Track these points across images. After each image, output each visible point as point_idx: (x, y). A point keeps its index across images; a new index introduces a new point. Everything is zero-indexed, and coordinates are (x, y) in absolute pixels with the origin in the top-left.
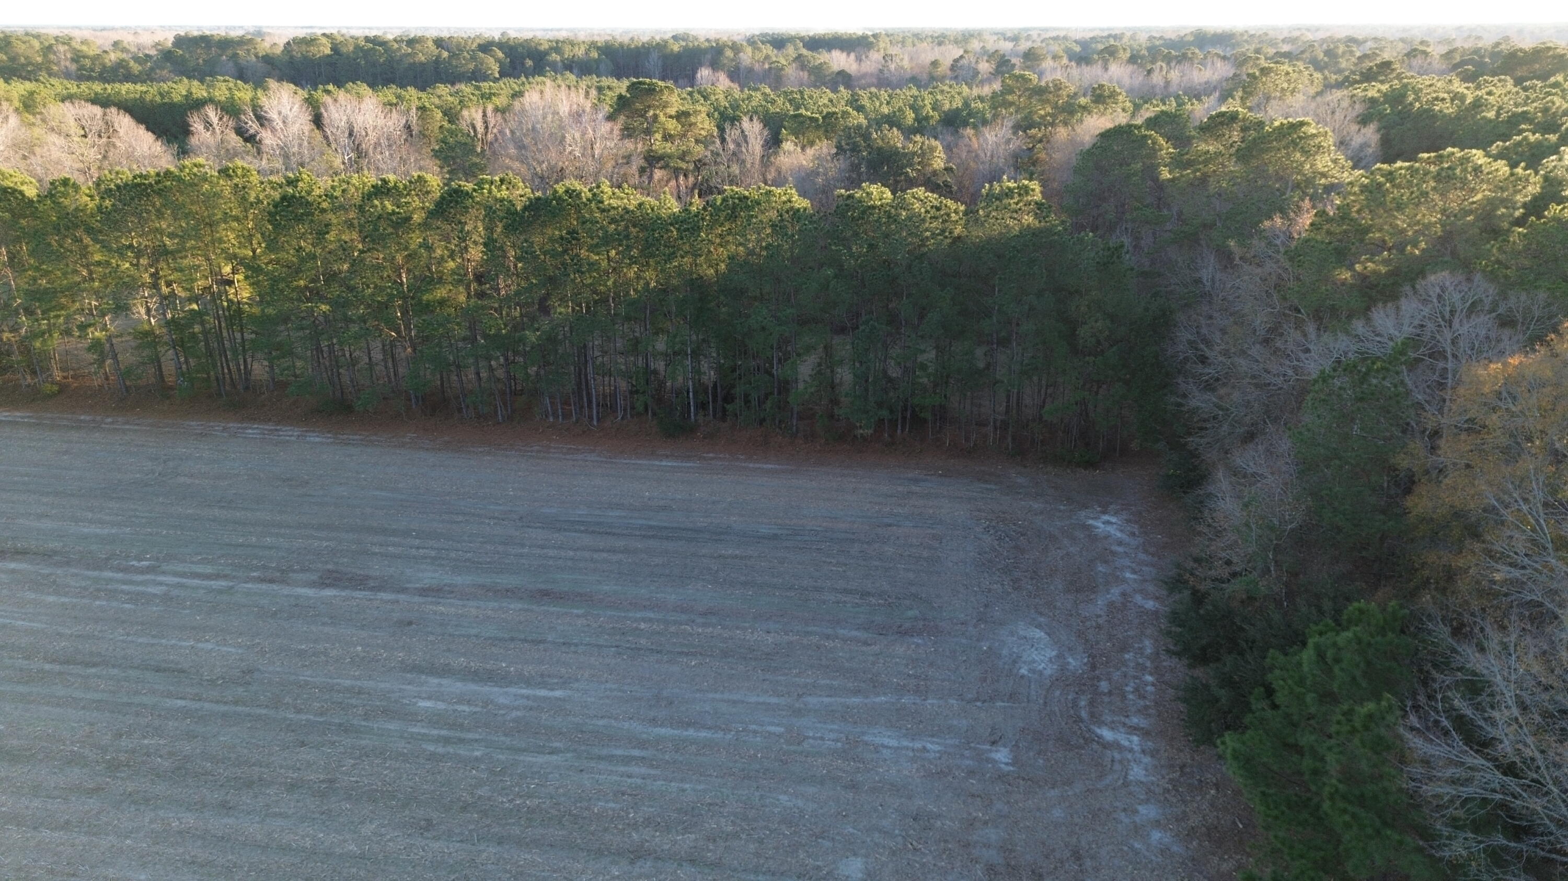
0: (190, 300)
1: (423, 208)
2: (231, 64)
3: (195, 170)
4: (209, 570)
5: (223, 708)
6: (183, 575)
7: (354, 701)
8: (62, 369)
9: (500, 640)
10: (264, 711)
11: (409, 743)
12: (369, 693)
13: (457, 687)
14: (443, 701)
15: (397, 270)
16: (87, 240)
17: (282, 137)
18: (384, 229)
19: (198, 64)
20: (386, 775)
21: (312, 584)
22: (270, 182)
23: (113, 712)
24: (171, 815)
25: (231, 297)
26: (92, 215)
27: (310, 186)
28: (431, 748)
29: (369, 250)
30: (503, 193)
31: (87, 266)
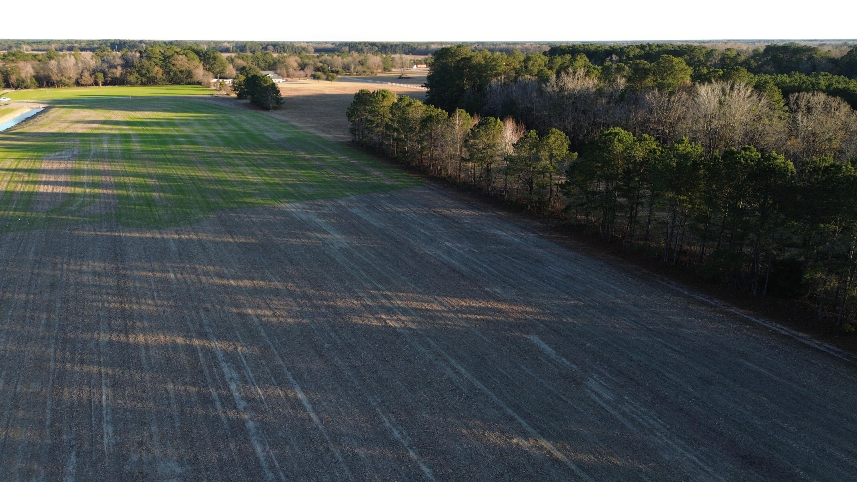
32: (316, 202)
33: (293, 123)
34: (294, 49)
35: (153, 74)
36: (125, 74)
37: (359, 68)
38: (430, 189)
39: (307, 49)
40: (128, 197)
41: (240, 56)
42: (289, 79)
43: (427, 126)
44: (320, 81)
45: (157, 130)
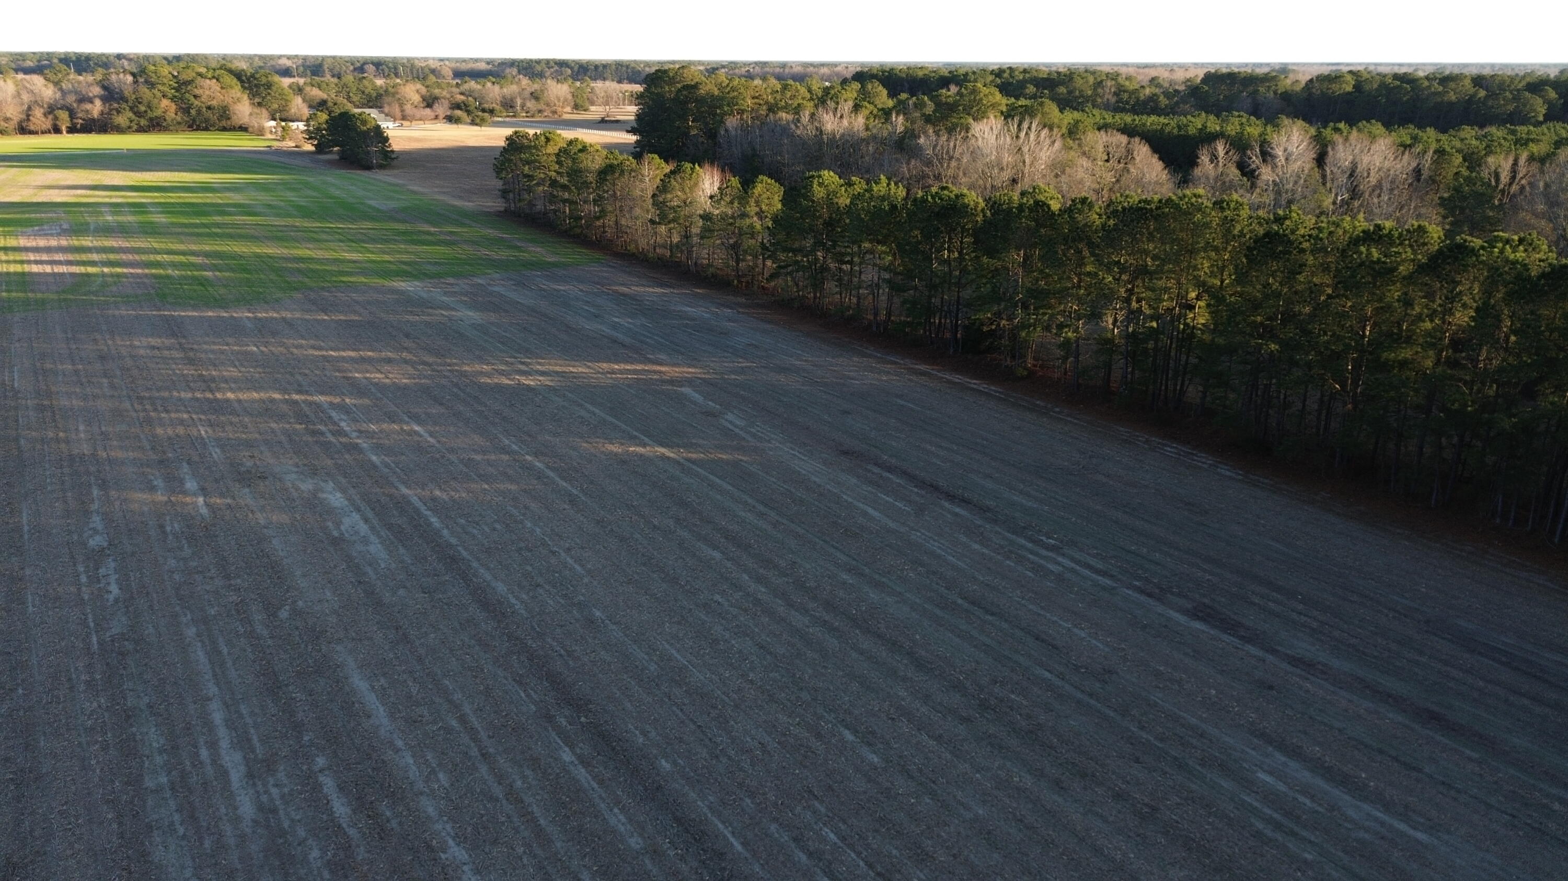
0: (1152, 318)
1: (1413, 260)
2: (1249, 100)
3: (1194, 200)
4: (1100, 565)
5: (1079, 695)
6: (1078, 562)
7: (1194, 741)
8: (1035, 359)
9: (1366, 746)
10: (1112, 714)
11: (1238, 809)
12: (1211, 740)
13: (1305, 776)
14: (1284, 783)
15: (1363, 320)
16: (1086, 253)
17: (1280, 173)
18: (1363, 277)
19: (1218, 100)
20: (1207, 830)
21: (1185, 612)
22: (1258, 217)
23: (996, 660)
24: (1015, 770)
25: (1189, 321)
26: (1096, 231)
27: (1296, 225)
28: (1260, 825)
29: (1338, 296)
30: (1518, 255)
31: (1079, 275)
32: (442, 280)
33: (411, 188)
34: (415, 72)
35: (158, 113)
36: (109, 114)
37: (531, 104)
38: (610, 266)
39: (439, 71)
40: (168, 277)
41: (314, 82)
42: (406, 123)
43: (607, 180)
44: (460, 126)
45: (187, 197)
